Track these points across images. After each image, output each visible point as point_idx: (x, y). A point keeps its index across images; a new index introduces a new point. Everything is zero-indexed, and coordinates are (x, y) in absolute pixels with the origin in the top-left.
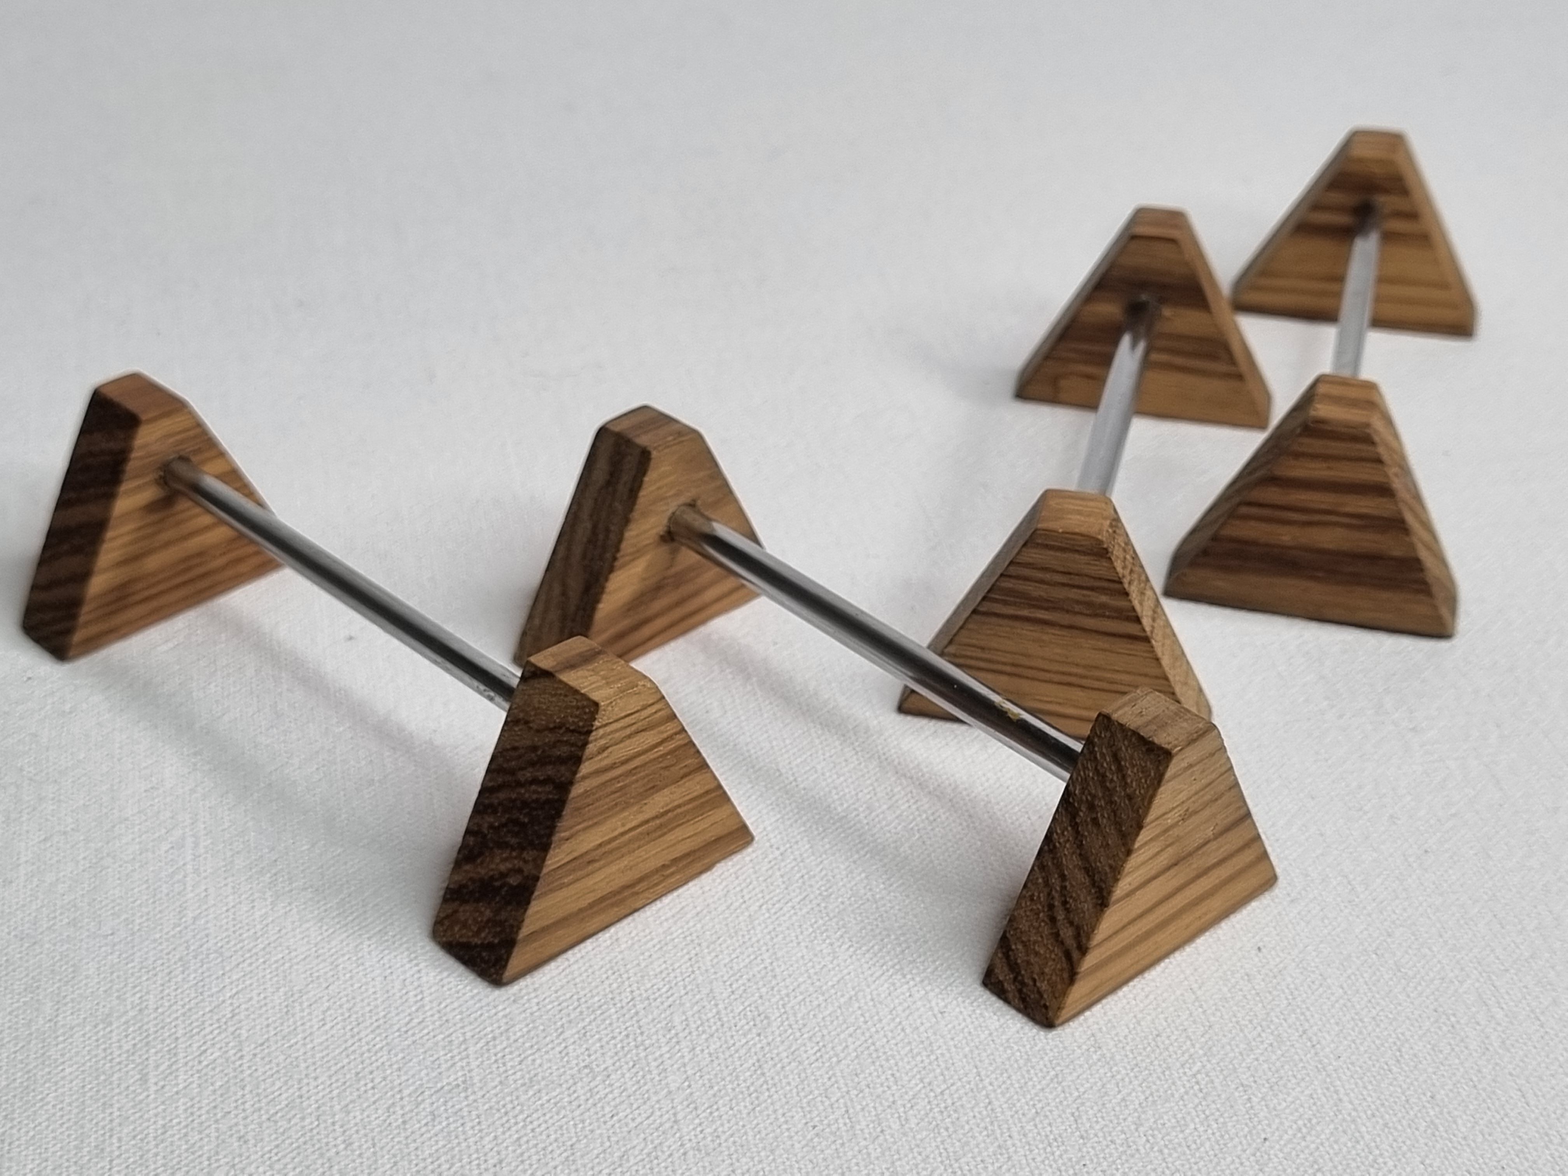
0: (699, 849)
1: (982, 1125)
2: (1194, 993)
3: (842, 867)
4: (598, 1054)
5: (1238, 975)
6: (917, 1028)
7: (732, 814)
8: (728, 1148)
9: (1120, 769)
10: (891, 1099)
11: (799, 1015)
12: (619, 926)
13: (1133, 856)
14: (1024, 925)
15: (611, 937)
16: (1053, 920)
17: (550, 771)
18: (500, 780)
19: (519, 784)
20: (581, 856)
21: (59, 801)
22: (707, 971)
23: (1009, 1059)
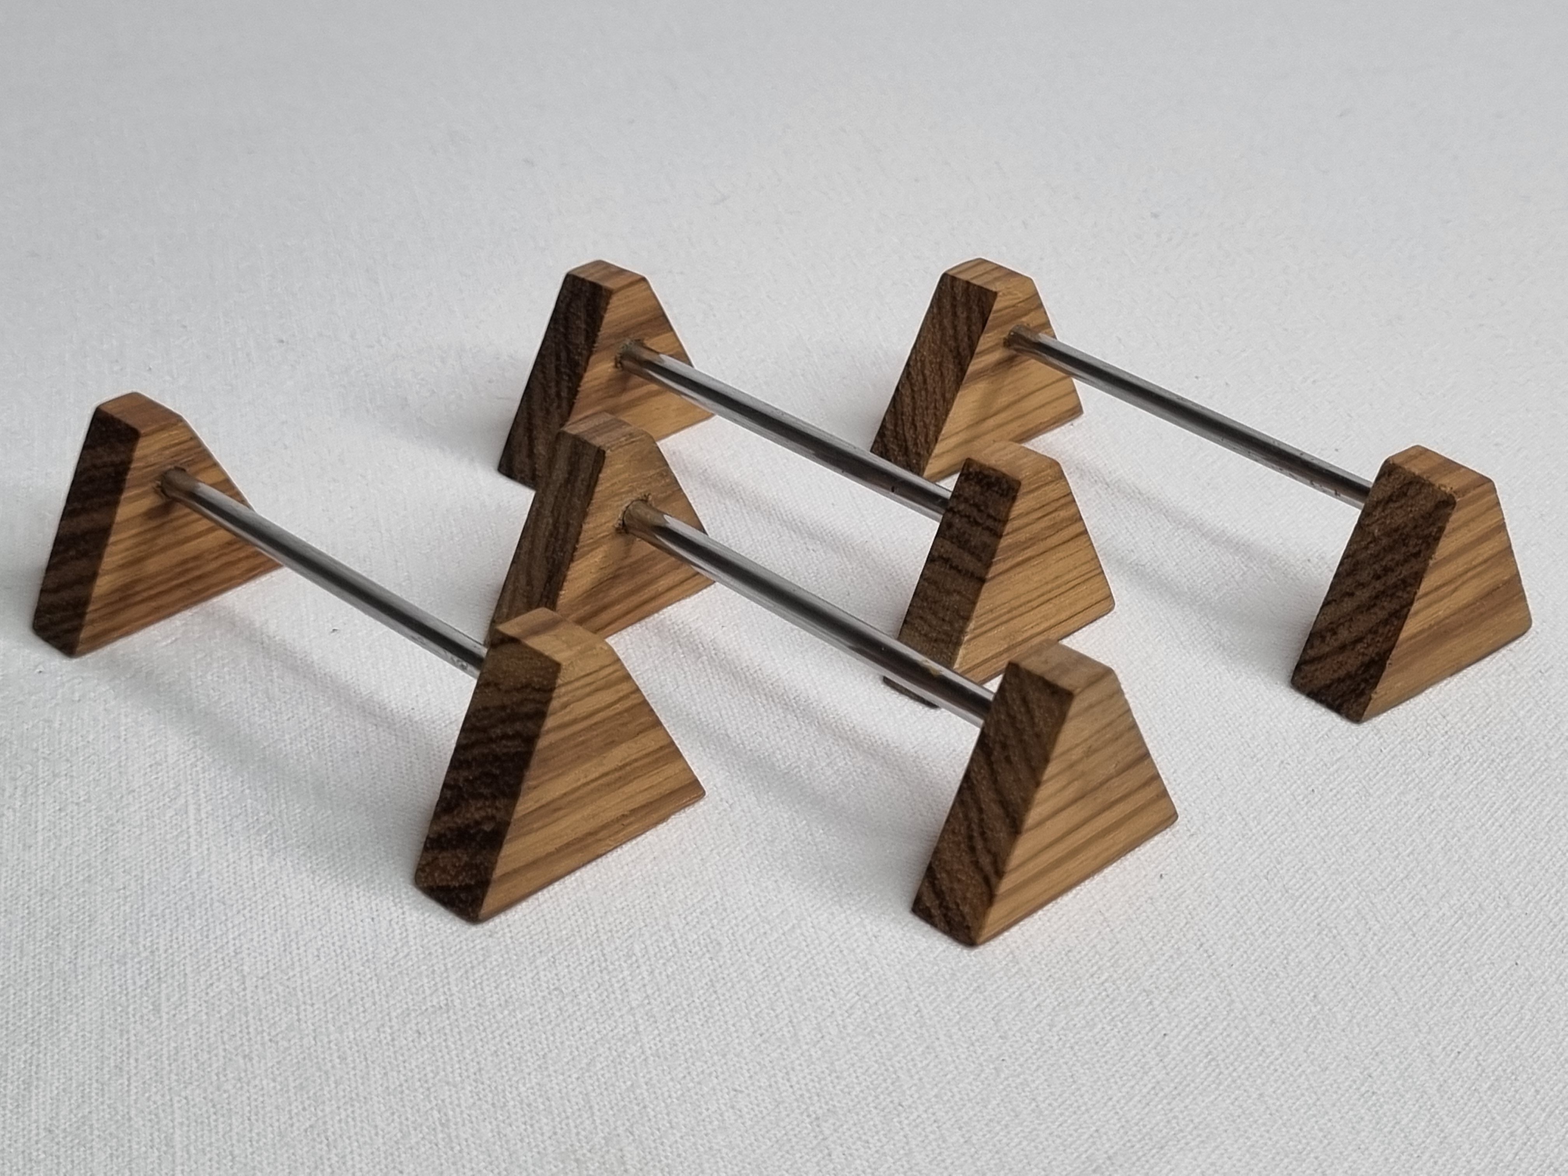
0: (656, 801)
1: (912, 1029)
2: (1102, 914)
3: (786, 816)
4: (567, 979)
5: (1142, 899)
6: (854, 950)
7: (684, 769)
8: (685, 1054)
9: (1029, 712)
10: (830, 1010)
11: (748, 942)
12: (583, 870)
13: (1042, 787)
14: (947, 856)
15: (576, 880)
16: (972, 849)
17: (518, 726)
18: (473, 738)
19: (491, 740)
20: (548, 804)
21: (72, 776)
22: (664, 906)
23: (936, 974)
